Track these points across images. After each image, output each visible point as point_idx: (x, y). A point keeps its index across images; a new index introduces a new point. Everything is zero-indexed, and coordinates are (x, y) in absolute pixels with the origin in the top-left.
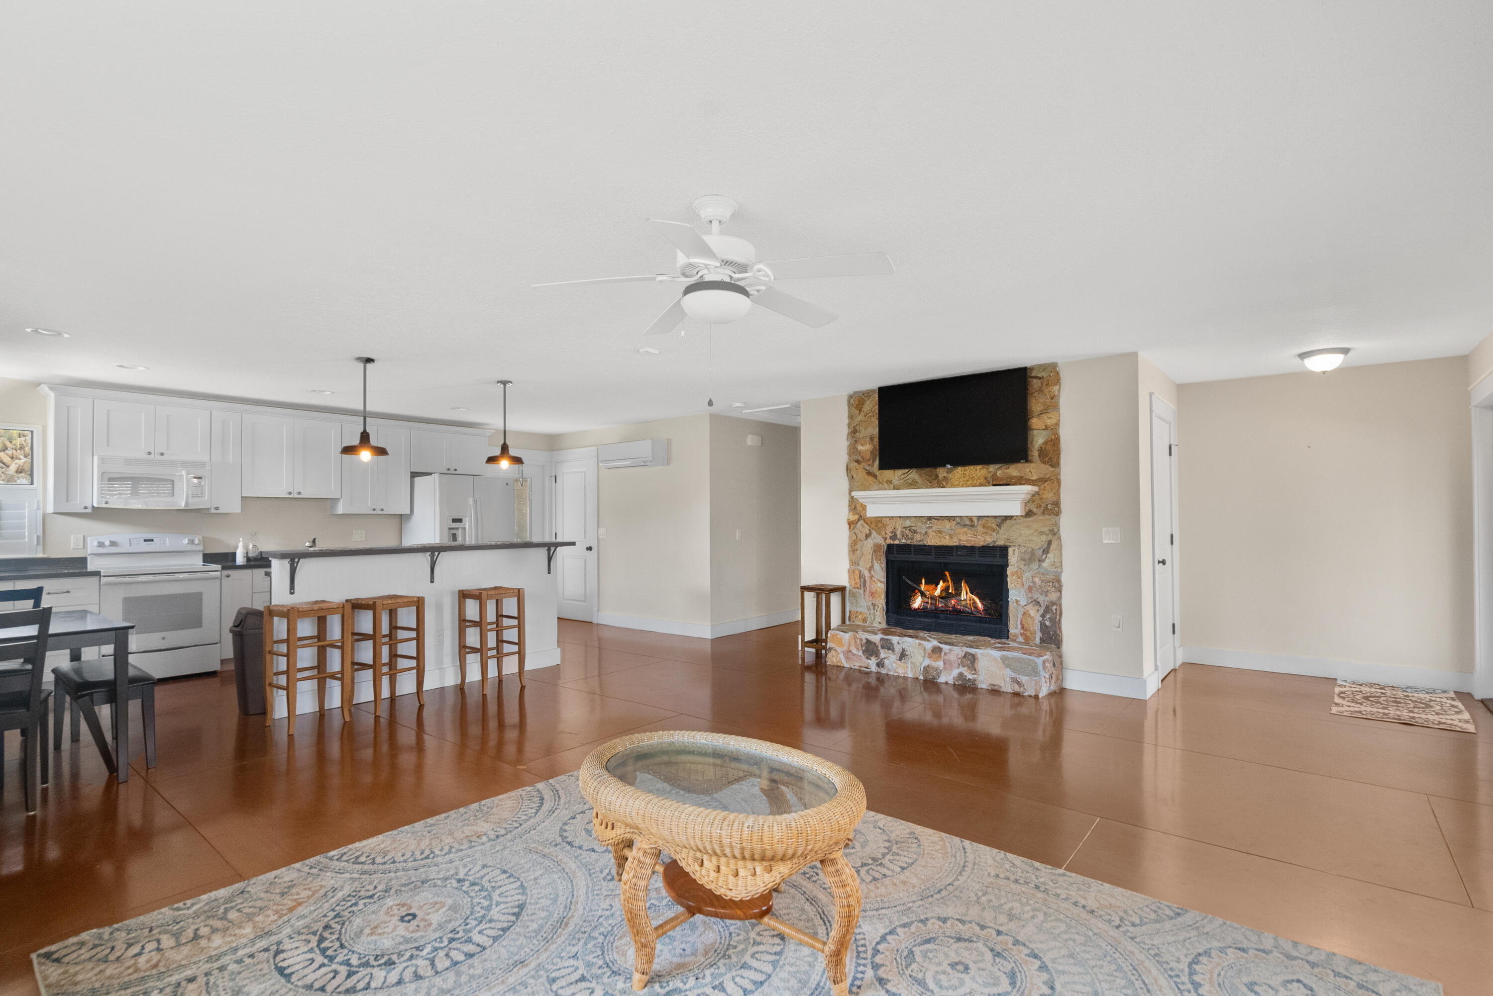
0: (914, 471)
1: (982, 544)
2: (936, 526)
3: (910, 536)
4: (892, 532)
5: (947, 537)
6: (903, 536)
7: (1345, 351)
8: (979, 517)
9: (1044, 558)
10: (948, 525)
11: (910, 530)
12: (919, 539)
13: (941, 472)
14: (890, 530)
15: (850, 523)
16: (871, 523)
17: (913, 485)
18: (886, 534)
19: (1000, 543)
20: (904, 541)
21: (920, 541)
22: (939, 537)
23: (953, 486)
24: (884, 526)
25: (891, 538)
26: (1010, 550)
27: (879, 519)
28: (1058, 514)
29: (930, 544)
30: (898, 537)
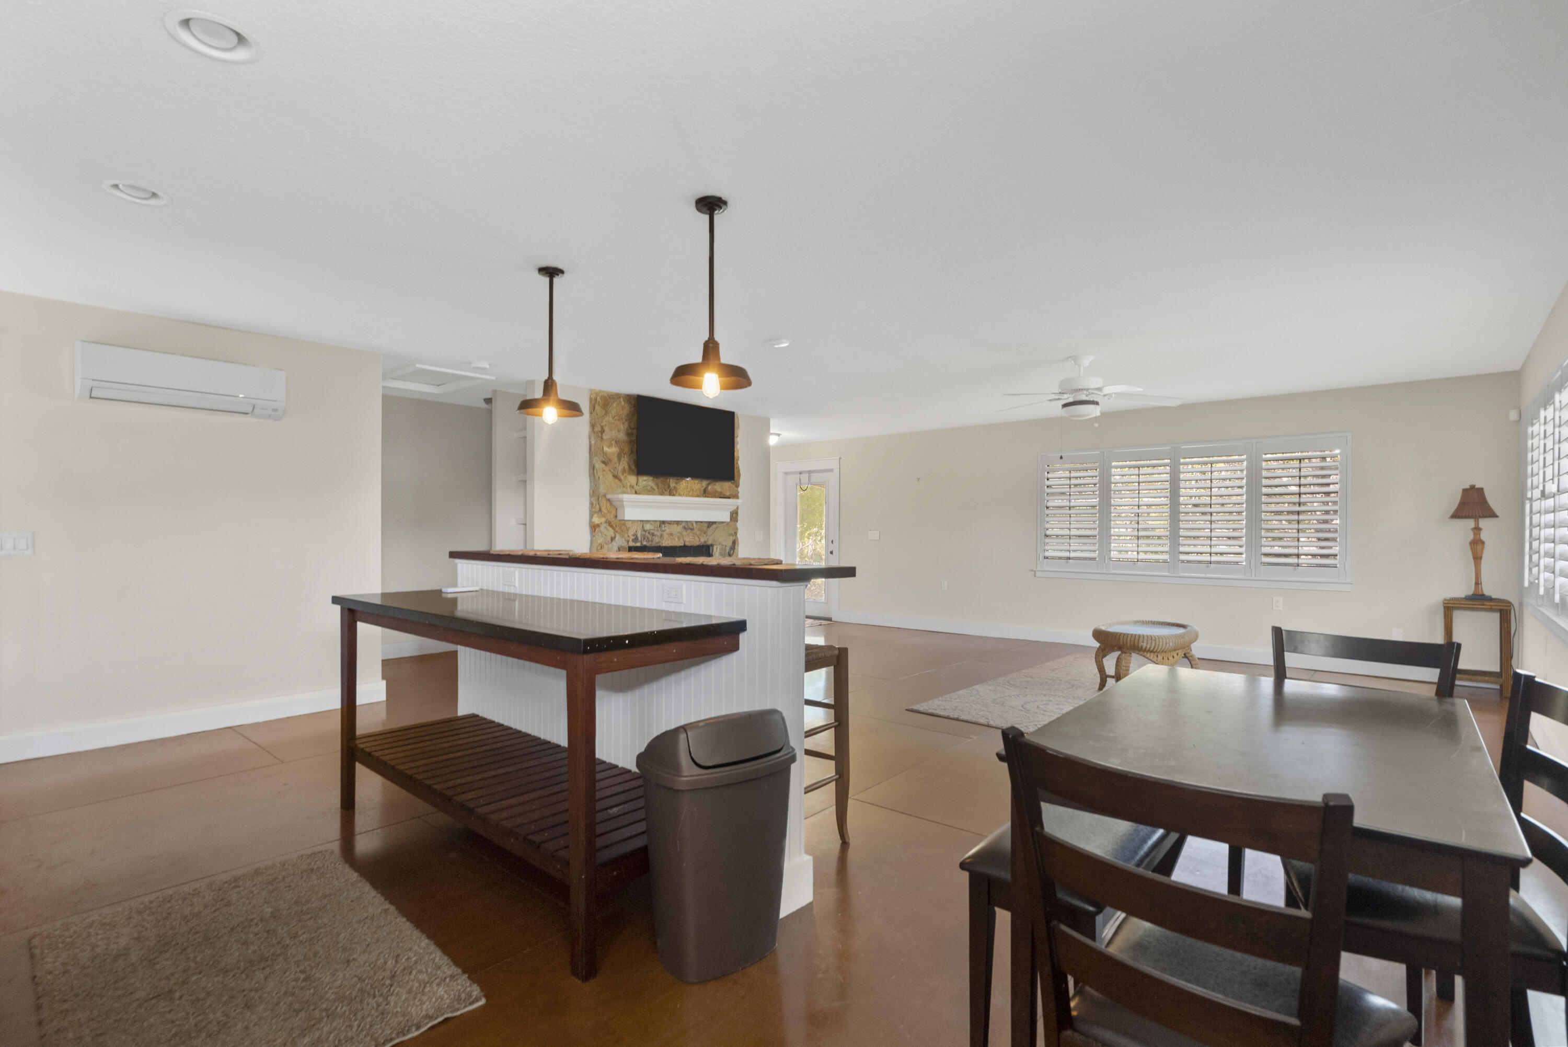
0: (651, 478)
1: (698, 544)
2: (668, 529)
3: (650, 539)
4: (634, 535)
5: (676, 539)
6: (644, 538)
7: (779, 435)
8: (697, 522)
9: (732, 552)
10: (678, 529)
11: (649, 533)
12: (657, 541)
13: (672, 482)
14: (632, 533)
15: (594, 527)
16: (616, 526)
17: (650, 492)
18: (629, 537)
19: (709, 543)
20: (645, 543)
21: (658, 543)
22: (671, 539)
23: (680, 495)
24: (628, 529)
25: (633, 540)
26: (715, 548)
27: (623, 522)
28: (737, 521)
29: (664, 545)
30: (640, 539)
